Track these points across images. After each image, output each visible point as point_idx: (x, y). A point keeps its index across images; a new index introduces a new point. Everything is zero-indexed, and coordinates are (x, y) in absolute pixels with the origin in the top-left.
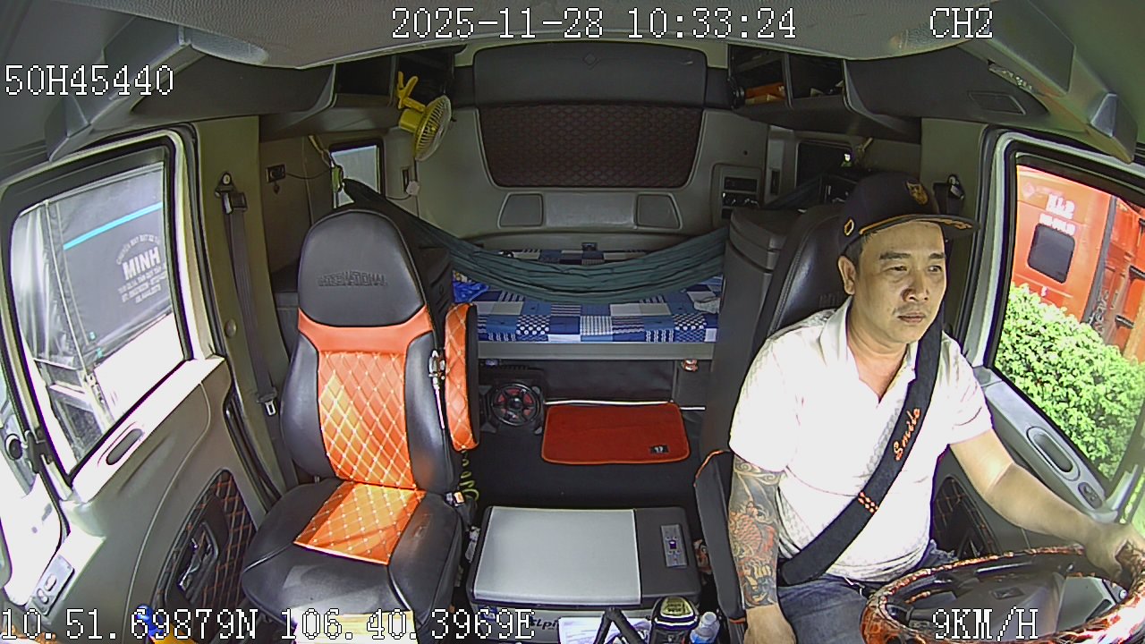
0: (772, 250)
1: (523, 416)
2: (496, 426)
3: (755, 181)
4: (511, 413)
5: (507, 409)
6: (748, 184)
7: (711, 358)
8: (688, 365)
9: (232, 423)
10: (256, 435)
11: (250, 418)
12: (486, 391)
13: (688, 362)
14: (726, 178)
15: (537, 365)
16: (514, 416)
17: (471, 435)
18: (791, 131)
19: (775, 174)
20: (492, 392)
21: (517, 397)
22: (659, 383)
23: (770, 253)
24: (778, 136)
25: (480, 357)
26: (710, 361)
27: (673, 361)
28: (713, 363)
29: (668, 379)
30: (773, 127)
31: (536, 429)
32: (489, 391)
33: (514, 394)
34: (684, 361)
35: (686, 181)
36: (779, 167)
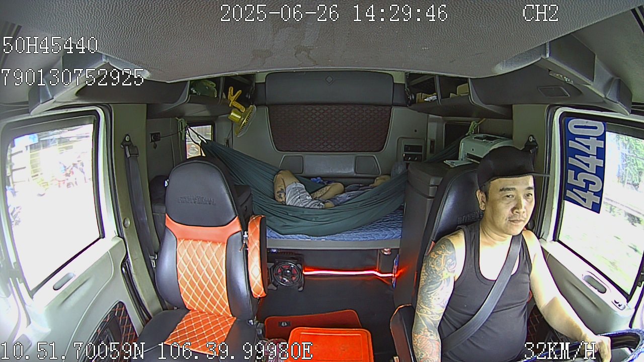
0: (432, 186)
1: (292, 281)
2: (277, 286)
3: (422, 146)
4: (285, 279)
5: (283, 277)
6: (418, 149)
7: (398, 247)
8: (385, 251)
9: (125, 275)
10: (139, 284)
11: (136, 274)
12: (271, 266)
13: (385, 250)
14: (405, 145)
15: (300, 252)
16: (287, 281)
17: (263, 289)
18: (441, 117)
19: (432, 142)
20: (274, 267)
21: (288, 270)
22: (369, 262)
23: (431, 187)
24: (433, 120)
25: (267, 247)
26: (398, 249)
27: (377, 250)
28: (400, 250)
29: (375, 259)
30: (430, 115)
31: (299, 288)
32: (272, 266)
33: (287, 268)
34: (383, 249)
35: (383, 147)
36: (435, 138)
